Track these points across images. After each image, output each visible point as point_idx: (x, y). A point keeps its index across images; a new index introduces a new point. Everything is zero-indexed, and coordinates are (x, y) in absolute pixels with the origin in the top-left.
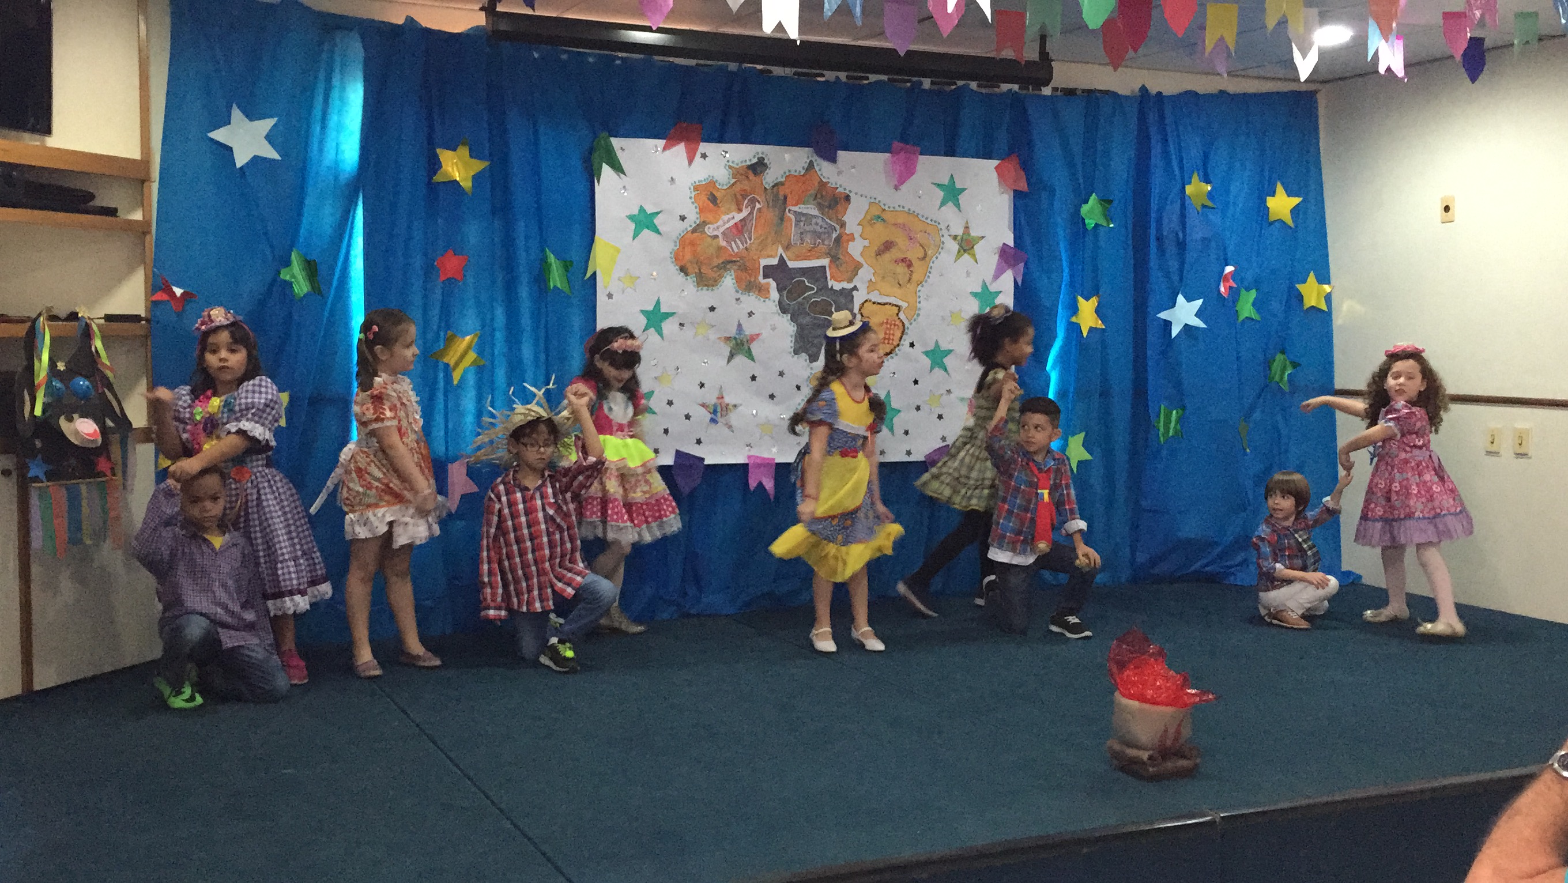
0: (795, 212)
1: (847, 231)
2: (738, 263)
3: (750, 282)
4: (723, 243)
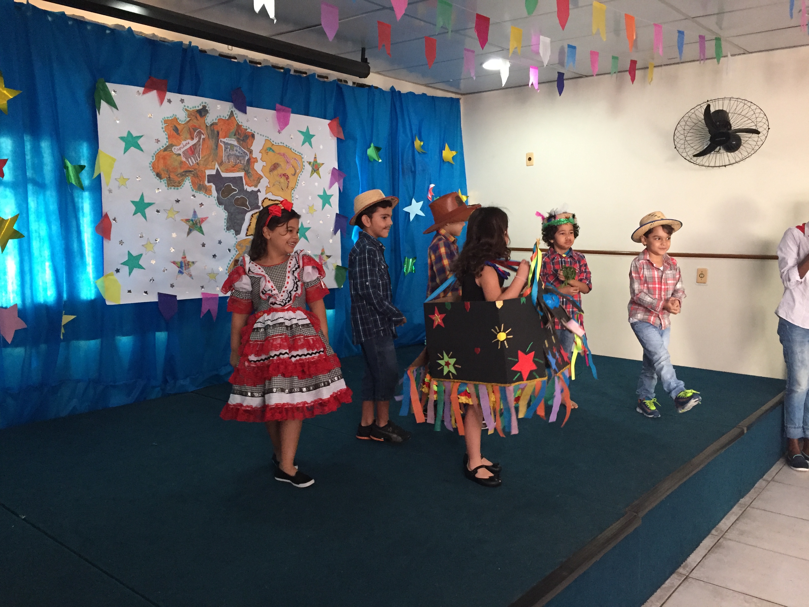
0: (224, 142)
1: (254, 156)
2: (193, 173)
3: (200, 185)
4: (184, 159)
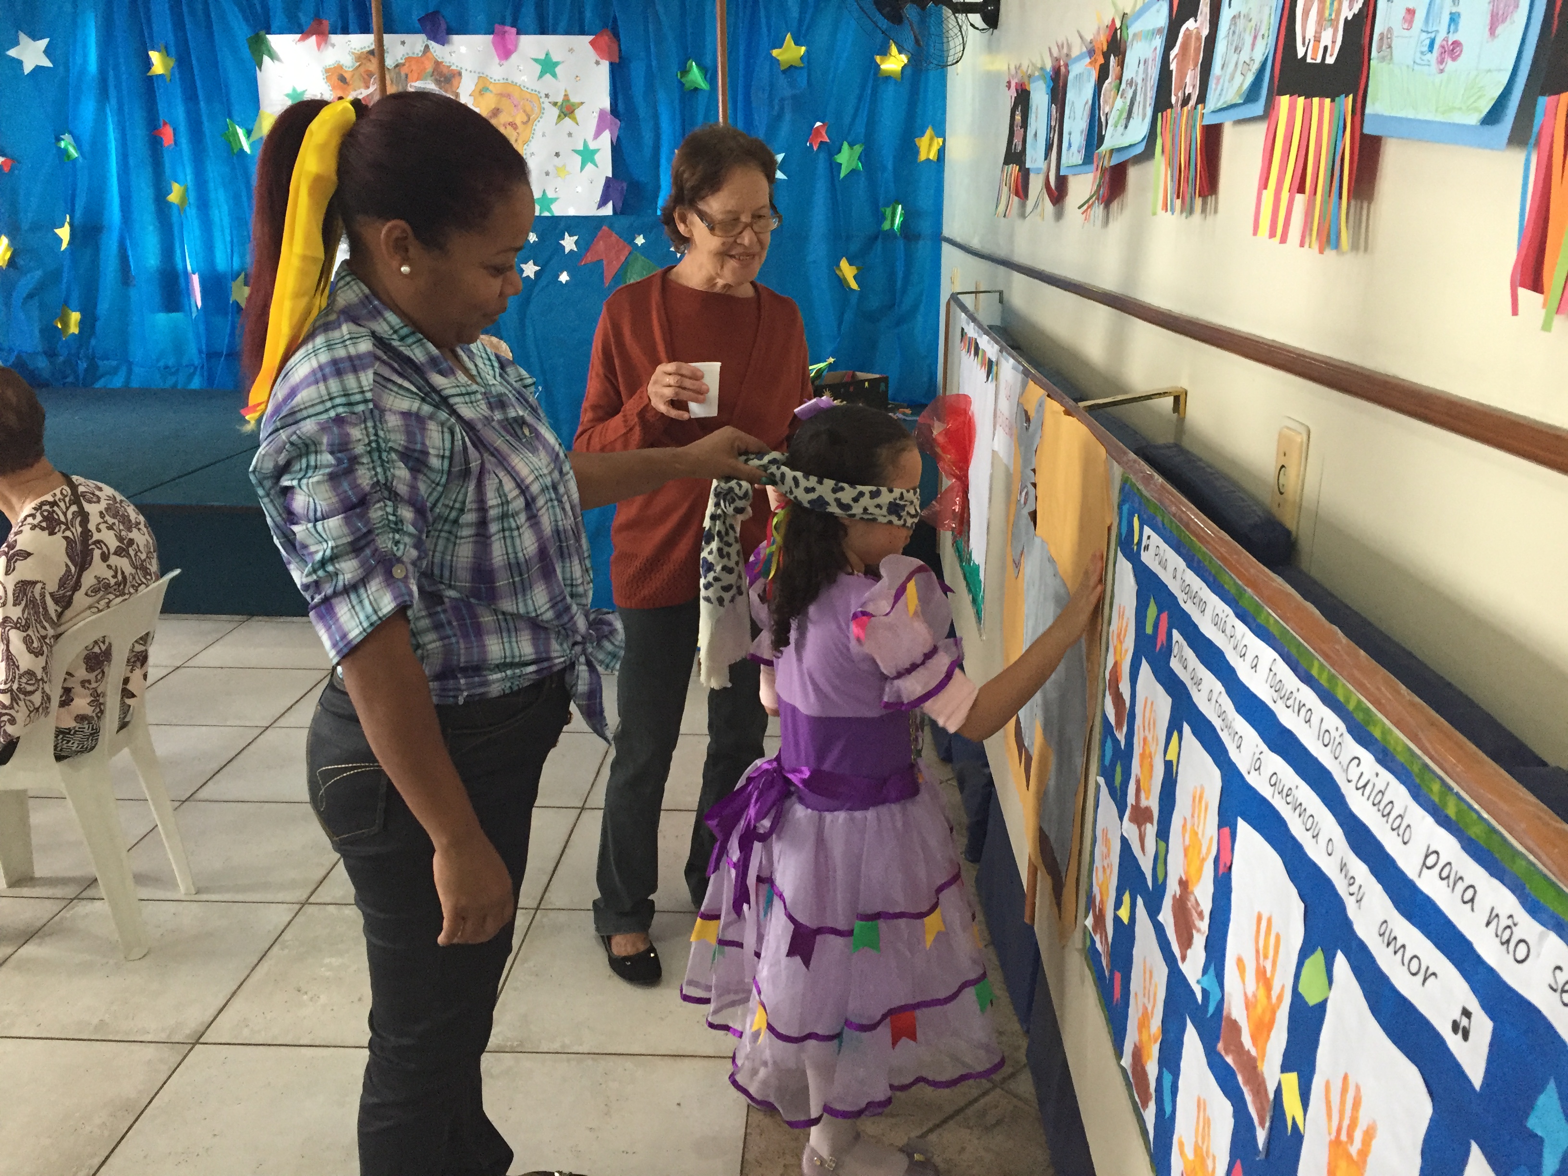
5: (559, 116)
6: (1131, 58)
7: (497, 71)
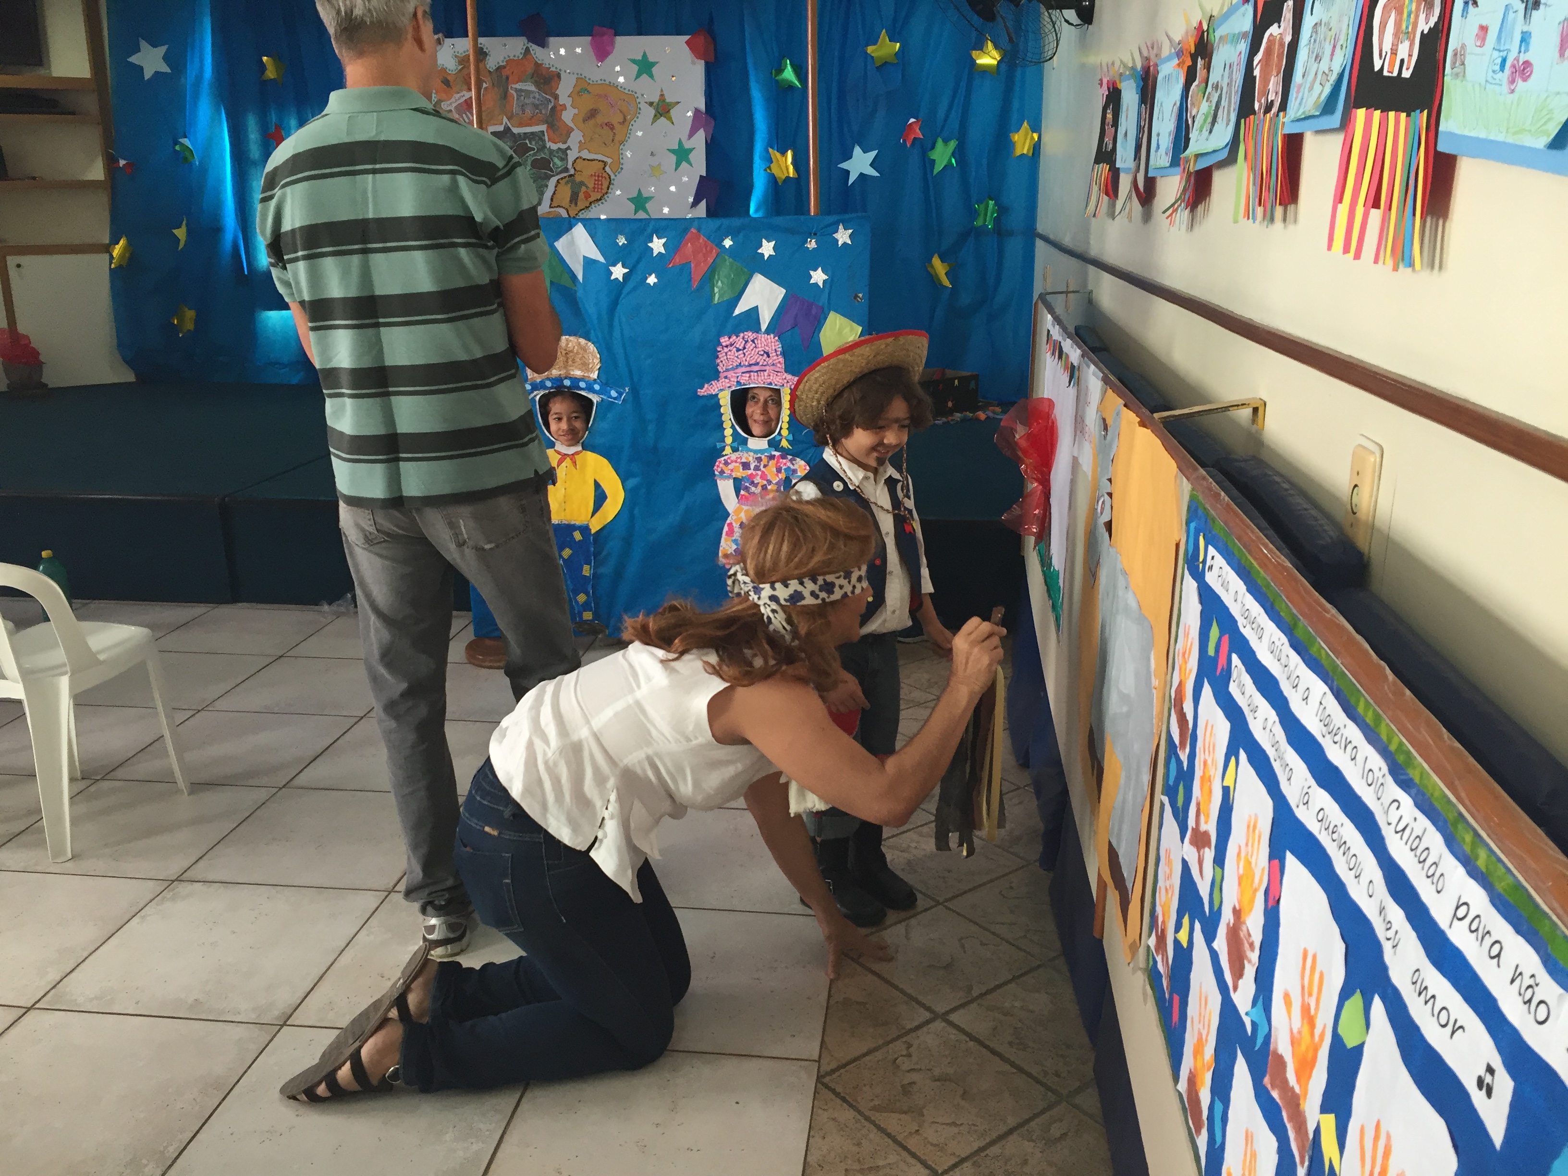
0: (516, 89)
1: (561, 102)
5: (655, 116)
6: (1218, 60)
7: (595, 72)
